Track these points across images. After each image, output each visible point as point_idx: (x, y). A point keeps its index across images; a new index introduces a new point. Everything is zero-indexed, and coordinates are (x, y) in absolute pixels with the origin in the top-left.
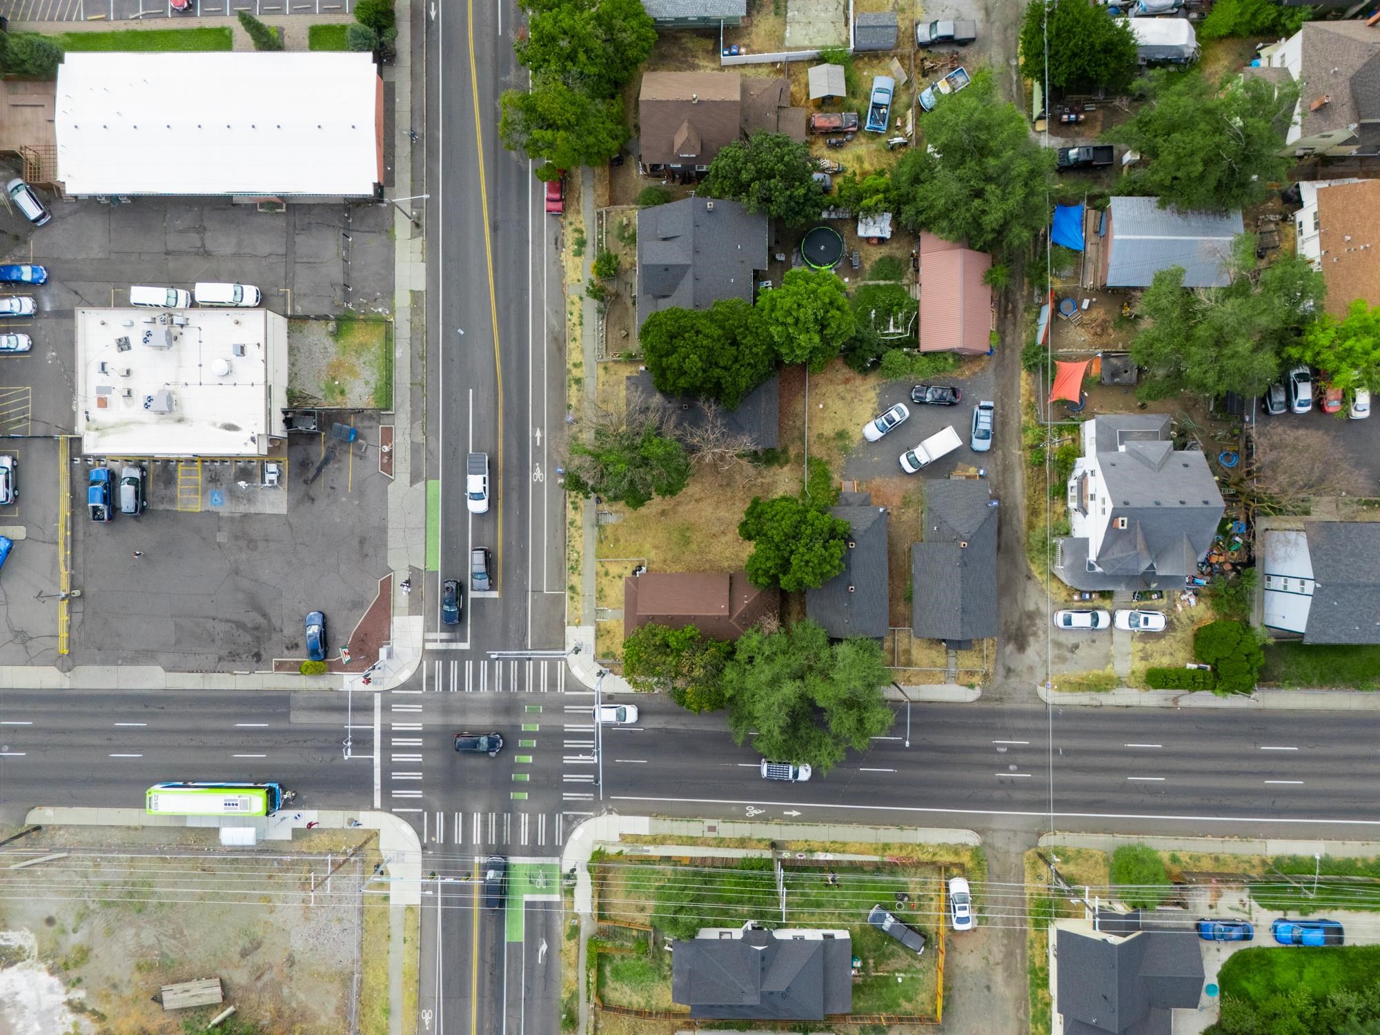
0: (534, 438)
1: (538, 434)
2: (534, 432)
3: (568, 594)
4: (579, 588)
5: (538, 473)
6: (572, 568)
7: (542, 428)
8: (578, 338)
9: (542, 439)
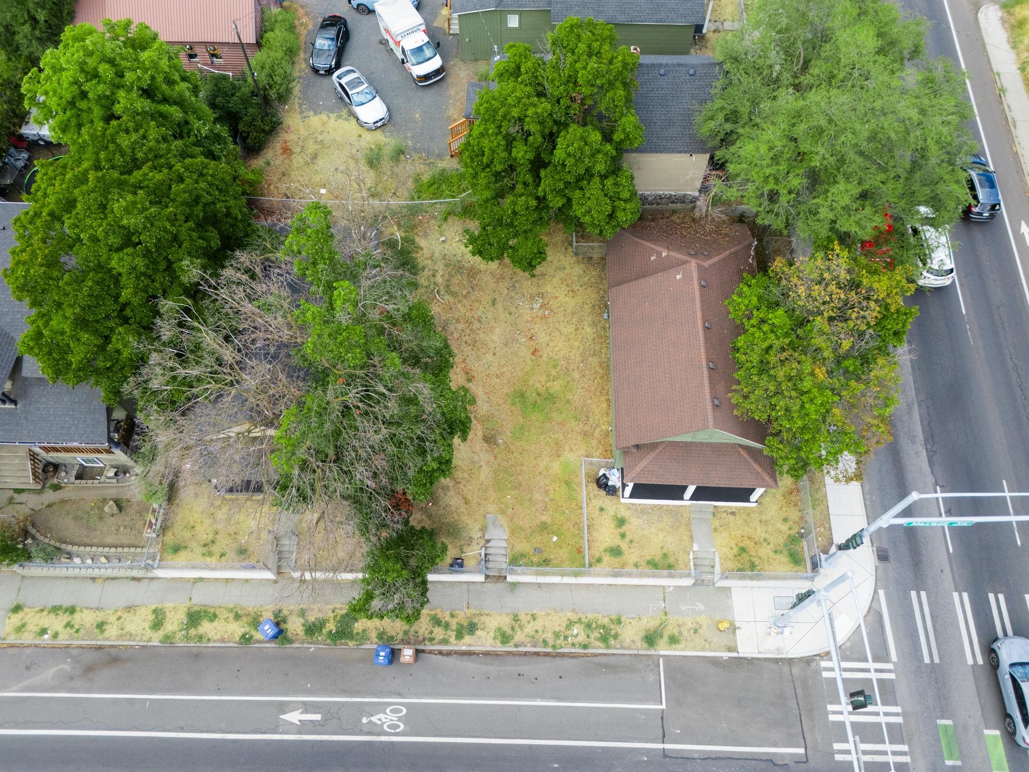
0: (304, 727)
1: (294, 717)
2: (290, 727)
3: (664, 650)
4: (650, 622)
5: (385, 719)
6: (604, 639)
7: (283, 707)
8: (100, 616)
9: (307, 708)
